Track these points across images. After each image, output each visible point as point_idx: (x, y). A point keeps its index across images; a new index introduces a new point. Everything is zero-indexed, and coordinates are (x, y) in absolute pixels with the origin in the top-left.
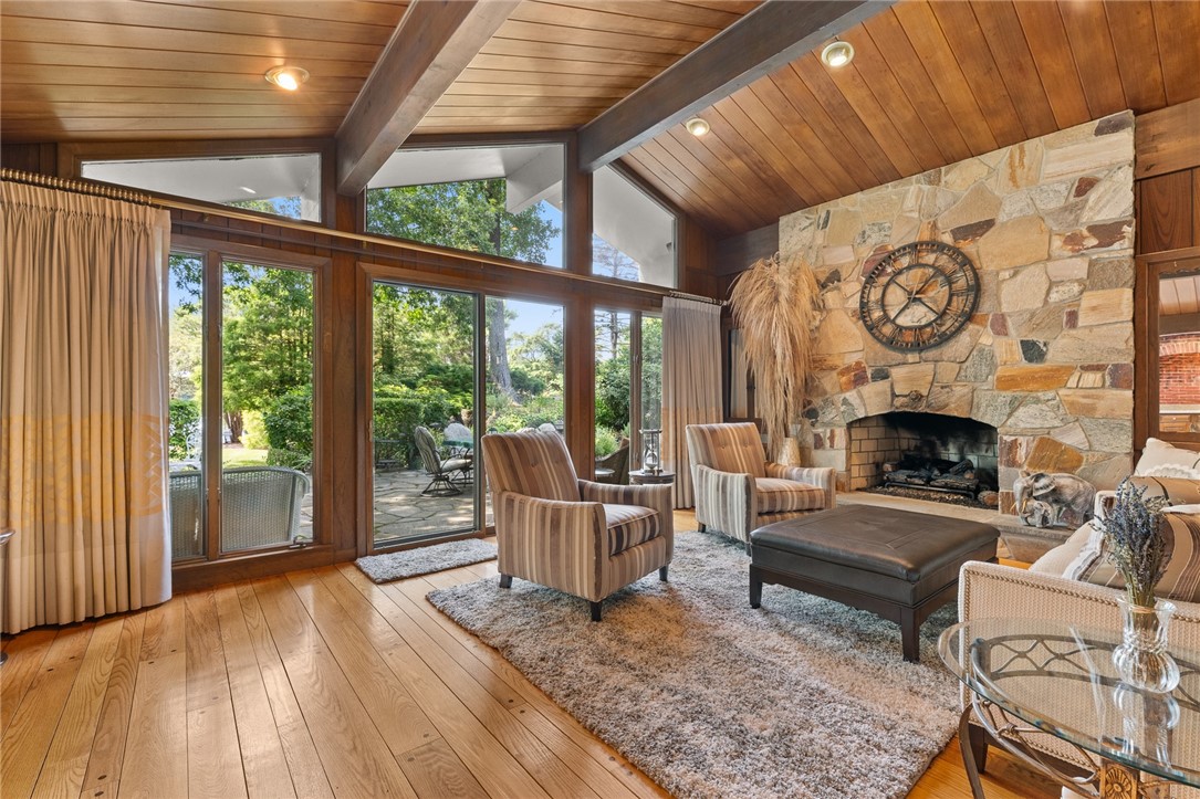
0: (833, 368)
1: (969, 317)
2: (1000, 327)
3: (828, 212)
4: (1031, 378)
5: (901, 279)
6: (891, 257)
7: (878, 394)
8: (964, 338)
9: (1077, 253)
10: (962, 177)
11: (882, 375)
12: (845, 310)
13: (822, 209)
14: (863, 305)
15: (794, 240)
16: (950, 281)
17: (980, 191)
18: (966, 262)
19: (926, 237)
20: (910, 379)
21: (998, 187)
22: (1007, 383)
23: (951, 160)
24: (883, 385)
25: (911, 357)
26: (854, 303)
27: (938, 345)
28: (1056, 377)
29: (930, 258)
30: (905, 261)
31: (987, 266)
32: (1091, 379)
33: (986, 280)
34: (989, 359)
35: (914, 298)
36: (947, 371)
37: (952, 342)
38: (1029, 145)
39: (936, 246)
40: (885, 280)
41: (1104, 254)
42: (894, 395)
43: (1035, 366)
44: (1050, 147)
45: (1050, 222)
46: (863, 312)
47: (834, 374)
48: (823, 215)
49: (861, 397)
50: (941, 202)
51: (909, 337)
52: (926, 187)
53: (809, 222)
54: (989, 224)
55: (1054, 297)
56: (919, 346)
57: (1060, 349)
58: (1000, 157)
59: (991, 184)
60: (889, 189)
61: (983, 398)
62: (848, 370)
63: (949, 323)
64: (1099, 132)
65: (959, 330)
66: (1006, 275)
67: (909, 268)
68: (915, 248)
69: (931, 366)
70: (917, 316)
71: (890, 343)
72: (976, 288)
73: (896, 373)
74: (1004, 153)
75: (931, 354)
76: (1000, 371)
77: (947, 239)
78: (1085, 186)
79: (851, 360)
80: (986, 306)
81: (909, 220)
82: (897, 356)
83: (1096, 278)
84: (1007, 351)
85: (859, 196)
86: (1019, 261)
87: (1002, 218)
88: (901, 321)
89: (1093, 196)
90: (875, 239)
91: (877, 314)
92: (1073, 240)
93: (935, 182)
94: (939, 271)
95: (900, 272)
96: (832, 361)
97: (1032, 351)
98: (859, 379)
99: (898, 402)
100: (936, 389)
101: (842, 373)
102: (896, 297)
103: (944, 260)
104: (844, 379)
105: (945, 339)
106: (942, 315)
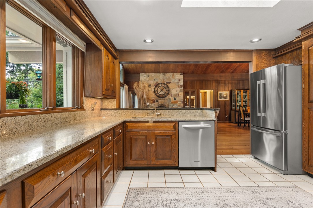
0: (150, 100)
1: (168, 94)
2: (172, 96)
4: (175, 102)
5: (160, 87)
6: (158, 84)
7: (157, 104)
8: (168, 97)
9: (179, 88)
10: (168, 75)
11: (157, 101)
12: (152, 91)
13: (148, 74)
14: (155, 90)
15: (143, 78)
16: (166, 89)
17: (169, 78)
18: (168, 87)
19: (163, 82)
20: (161, 102)
21: (171, 78)
22: (172, 103)
23: (166, 73)
24: (157, 103)
25: (161, 99)
26: (153, 90)
27: (165, 97)
28: (177, 102)
29: (164, 85)
30: (160, 85)
31: (170, 88)
32: (180, 102)
33: (170, 89)
34: (170, 99)
35: (162, 90)
36: (166, 101)
37: (166, 97)
38: (175, 74)
39: (165, 84)
40: (158, 87)
41: (181, 88)
42: (159, 104)
43: (175, 101)
44: (176, 75)
45: (176, 84)
46: (154, 92)
47: (150, 101)
48: (148, 75)
49: (154, 104)
50: (165, 78)
51: (161, 96)
52: (163, 75)
53: (145, 76)
54: (170, 82)
55: (177, 92)
56: (162, 97)
57: (177, 99)
58: (171, 74)
59: (170, 77)
60: (158, 74)
61: (170, 105)
62: (152, 100)
63: (166, 95)
64: (181, 75)
65: (167, 96)
66: (172, 89)
67: (161, 86)
68: (162, 83)
69: (164, 100)
70: (162, 93)
71: (158, 97)
72: (169, 90)
73: (159, 101)
74: (172, 74)
76: (172, 101)
77: (166, 83)
78: (179, 80)
79: (153, 99)
80: (170, 93)
81: (161, 79)
82: (159, 98)
83: (180, 91)
84: (172, 98)
85: (153, 74)
86: (174, 88)
87: (172, 82)
88: (160, 93)
89: (180, 82)
90: (156, 81)
91: (156, 92)
92: (178, 86)
93: (164, 75)
94: (165, 87)
95: (159, 87)
96: (149, 99)
97: (175, 99)
98: (154, 102)
99: (160, 105)
100: (164, 103)
101: (151, 101)
102: (159, 90)
104: (152, 102)
105: (165, 96)
106: (165, 93)
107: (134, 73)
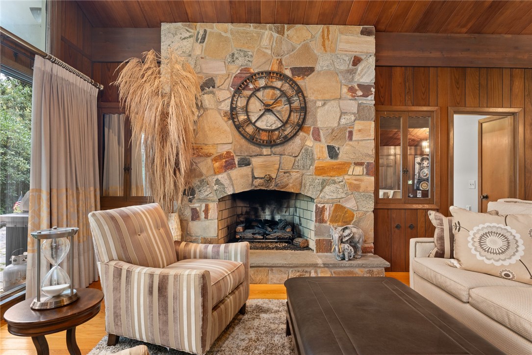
0: (208, 155)
1: (300, 127)
2: (317, 138)
3: (205, 31)
4: (332, 168)
5: (260, 94)
6: (252, 77)
7: (242, 176)
8: (297, 140)
9: (354, 98)
10: (298, 34)
11: (245, 162)
12: (219, 110)
13: (200, 27)
14: (233, 109)
15: (175, 46)
16: (290, 102)
17: (306, 48)
18: (299, 91)
19: (275, 69)
20: (265, 167)
21: (316, 48)
22: (320, 171)
23: (292, 22)
24: (246, 170)
25: (265, 151)
26: (226, 106)
27: (282, 143)
28: (342, 169)
29: (278, 84)
30: (262, 83)
31: (310, 96)
32: (359, 170)
33: (309, 105)
34: (309, 153)
35: (268, 109)
36: (288, 161)
37: (290, 143)
38: (333, 28)
39: (281, 76)
40: (249, 93)
41: (363, 101)
42: (254, 178)
43: (334, 161)
44: (342, 33)
45: (340, 77)
46: (232, 114)
47: (209, 160)
48: (202, 32)
49: (230, 178)
50: (285, 47)
51: (264, 137)
52: (275, 35)
53: (188, 34)
54: (311, 70)
55: (343, 121)
56: (271, 144)
57: (345, 152)
58: (318, 30)
59: (312, 45)
60: (251, 28)
61: (307, 180)
62: (220, 157)
63: (288, 130)
64: (363, 33)
65: (295, 135)
66: (319, 104)
67: (265, 88)
68: (269, 74)
69: (277, 158)
70: (269, 122)
71: (251, 139)
72: (304, 109)
73: (255, 161)
74: (321, 27)
75: (278, 149)
76: (316, 163)
77: (288, 73)
78: (357, 61)
79: (223, 150)
80: (309, 122)
81: (265, 54)
82: (255, 149)
83: (360, 115)
84: (319, 150)
85: (229, 26)
86: (327, 96)
87: (318, 68)
88: (258, 124)
89: (360, 67)
90: (241, 61)
91: (242, 117)
92: (351, 90)
93: (281, 32)
94: (283, 94)
95: (258, 90)
96: (206, 150)
97: (333, 152)
98: (229, 165)
99: (257, 182)
100: (281, 174)
101: (216, 160)
102: (255, 107)
103: (286, 87)
104: (217, 164)
105: (287, 140)
106: (285, 124)
107: (135, 24)
